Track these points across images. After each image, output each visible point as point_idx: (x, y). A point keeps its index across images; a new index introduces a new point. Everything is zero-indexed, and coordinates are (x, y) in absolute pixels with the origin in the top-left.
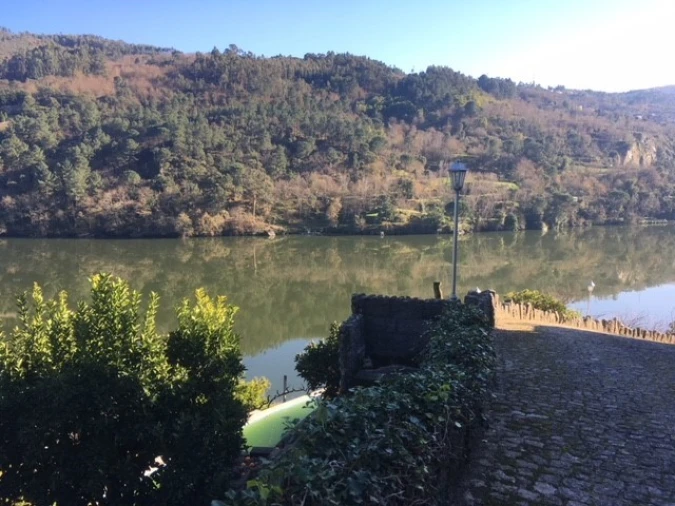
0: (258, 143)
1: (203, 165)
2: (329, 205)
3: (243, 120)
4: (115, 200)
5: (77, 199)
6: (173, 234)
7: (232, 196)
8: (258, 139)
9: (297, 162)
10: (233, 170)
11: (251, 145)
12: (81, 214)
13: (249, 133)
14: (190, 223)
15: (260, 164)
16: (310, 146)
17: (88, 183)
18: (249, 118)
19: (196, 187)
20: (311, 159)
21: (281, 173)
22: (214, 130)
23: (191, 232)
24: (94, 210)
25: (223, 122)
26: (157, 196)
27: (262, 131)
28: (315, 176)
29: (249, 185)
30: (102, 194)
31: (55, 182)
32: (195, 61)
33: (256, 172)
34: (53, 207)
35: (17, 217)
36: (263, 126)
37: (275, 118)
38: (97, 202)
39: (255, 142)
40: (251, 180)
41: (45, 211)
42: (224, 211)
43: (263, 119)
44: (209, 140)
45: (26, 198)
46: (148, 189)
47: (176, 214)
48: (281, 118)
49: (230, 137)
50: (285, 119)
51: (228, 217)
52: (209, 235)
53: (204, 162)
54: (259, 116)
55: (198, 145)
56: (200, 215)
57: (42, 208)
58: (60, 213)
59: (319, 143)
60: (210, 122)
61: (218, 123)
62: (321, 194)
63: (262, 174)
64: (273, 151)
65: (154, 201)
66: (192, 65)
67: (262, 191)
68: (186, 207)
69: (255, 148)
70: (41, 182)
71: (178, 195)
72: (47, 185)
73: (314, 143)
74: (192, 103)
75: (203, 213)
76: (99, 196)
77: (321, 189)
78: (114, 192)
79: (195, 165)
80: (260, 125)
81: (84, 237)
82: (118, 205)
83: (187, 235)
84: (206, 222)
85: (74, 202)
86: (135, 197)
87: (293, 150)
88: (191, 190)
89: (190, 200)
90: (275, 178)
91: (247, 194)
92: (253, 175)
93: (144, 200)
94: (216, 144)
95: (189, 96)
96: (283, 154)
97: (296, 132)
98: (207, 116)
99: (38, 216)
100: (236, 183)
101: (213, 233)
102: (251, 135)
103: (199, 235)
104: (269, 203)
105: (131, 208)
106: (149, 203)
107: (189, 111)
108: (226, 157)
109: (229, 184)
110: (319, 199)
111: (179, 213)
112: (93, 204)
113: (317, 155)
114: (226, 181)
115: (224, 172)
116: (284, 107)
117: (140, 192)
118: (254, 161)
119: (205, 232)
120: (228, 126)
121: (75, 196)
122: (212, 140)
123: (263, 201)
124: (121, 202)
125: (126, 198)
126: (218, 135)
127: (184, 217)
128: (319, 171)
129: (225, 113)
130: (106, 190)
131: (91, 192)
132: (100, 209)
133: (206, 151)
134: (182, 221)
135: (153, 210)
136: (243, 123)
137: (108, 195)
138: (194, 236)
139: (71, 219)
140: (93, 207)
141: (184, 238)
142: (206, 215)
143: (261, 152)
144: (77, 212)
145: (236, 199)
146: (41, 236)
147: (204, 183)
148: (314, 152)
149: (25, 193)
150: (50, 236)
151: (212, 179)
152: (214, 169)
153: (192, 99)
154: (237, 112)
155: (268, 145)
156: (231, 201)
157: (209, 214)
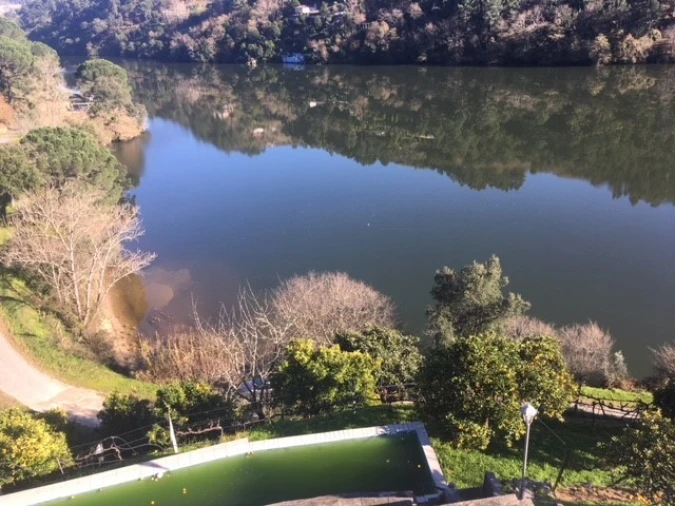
4: (528, 23)
5: (492, 23)
6: (586, 61)
7: (670, 11)
12: (493, 39)
14: (608, 48)
17: (504, 5)
23: (607, 58)
24: (505, 35)
26: (576, 14)
30: (517, 15)
31: (473, 6)
34: (468, 33)
35: (436, 44)
38: (509, 25)
41: (461, 38)
42: (655, 31)
45: (445, 25)
46: (566, 6)
47: (593, 36)
51: (660, 39)
52: (629, 62)
56: (623, 37)
57: (458, 33)
58: (475, 37)
65: (570, 21)
68: (607, 27)
70: (460, 6)
71: (600, 12)
72: (466, 8)
75: (626, 34)
76: (513, 18)
78: (529, 12)
81: (493, 65)
82: (530, 28)
83: (602, 62)
84: (628, 46)
85: (489, 27)
86: (549, 17)
88: (616, 5)
89: (614, 18)
93: (558, 21)
99: (455, 43)
101: (634, 60)
103: (618, 63)
105: (544, 31)
106: (563, 25)
111: (597, 35)
112: (507, 27)
117: (556, 11)
119: (625, 58)
121: (490, 19)
124: (535, 24)
125: (541, 20)
127: (602, 40)
130: (521, 11)
131: (505, 14)
132: (512, 33)
134: (599, 45)
135: (567, 33)
137: (522, 17)
138: (611, 63)
139: (483, 44)
140: (506, 31)
141: (598, 65)
142: (630, 37)
144: (490, 37)
146: (455, 64)
149: (446, 18)
150: (463, 64)
156: (667, 17)
157: (634, 36)
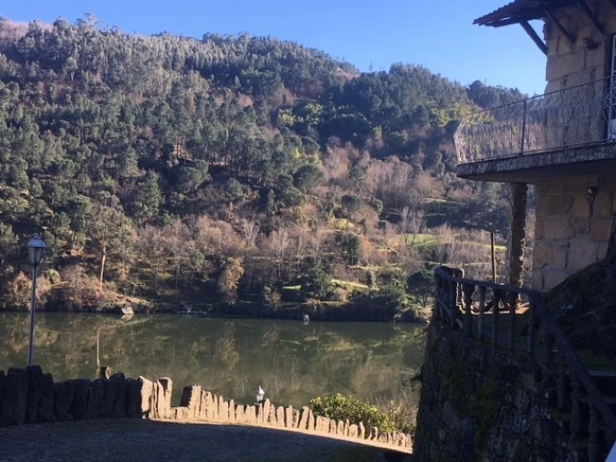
0: (118, 166)
1: (23, 195)
2: (224, 269)
3: (96, 129)
7: (67, 248)
8: (117, 160)
9: (177, 199)
10: (72, 207)
11: (104, 167)
13: (104, 150)
15: (116, 199)
16: (200, 175)
18: (107, 127)
19: (10, 231)
20: (200, 195)
21: (151, 214)
22: (47, 142)
25: (63, 131)
27: (124, 148)
28: (204, 222)
29: (95, 231)
32: (28, 35)
33: (109, 211)
36: (126, 141)
37: (148, 129)
39: (112, 165)
40: (100, 224)
42: (52, 271)
43: (128, 128)
44: (36, 157)
48: (156, 129)
49: (72, 153)
50: (163, 131)
51: (58, 281)
52: (24, 310)
53: (27, 192)
54: (122, 124)
55: (18, 164)
56: (12, 277)
59: (214, 171)
60: (43, 129)
61: (56, 132)
62: (212, 251)
63: (119, 214)
64: (139, 180)
66: (22, 40)
67: (117, 241)
69: (112, 173)
73: (206, 170)
74: (16, 98)
75: (17, 272)
77: (212, 242)
79: (10, 195)
80: (121, 138)
84: (20, 288)
87: (172, 179)
90: (140, 221)
91: (92, 245)
92: (104, 215)
94: (48, 163)
95: (11, 88)
96: (155, 185)
97: (179, 151)
98: (38, 120)
100: (75, 227)
101: (29, 305)
102: (106, 153)
103: (8, 309)
104: (127, 262)
107: (10, 110)
108: (64, 185)
109: (65, 229)
110: (208, 258)
113: (210, 189)
114: (59, 224)
115: (58, 209)
116: (163, 113)
118: (107, 195)
119: (18, 304)
120: (71, 137)
122: (43, 158)
123: (117, 258)
126: (53, 150)
128: (211, 214)
129: (67, 116)
133: (30, 173)
136: (96, 134)
142: (22, 276)
143: (121, 180)
145: (74, 253)
147: (24, 225)
148: (205, 184)
151: (37, 219)
152: (42, 203)
153: (17, 93)
154: (88, 116)
155: (132, 170)
156: (64, 255)
157: (26, 274)
